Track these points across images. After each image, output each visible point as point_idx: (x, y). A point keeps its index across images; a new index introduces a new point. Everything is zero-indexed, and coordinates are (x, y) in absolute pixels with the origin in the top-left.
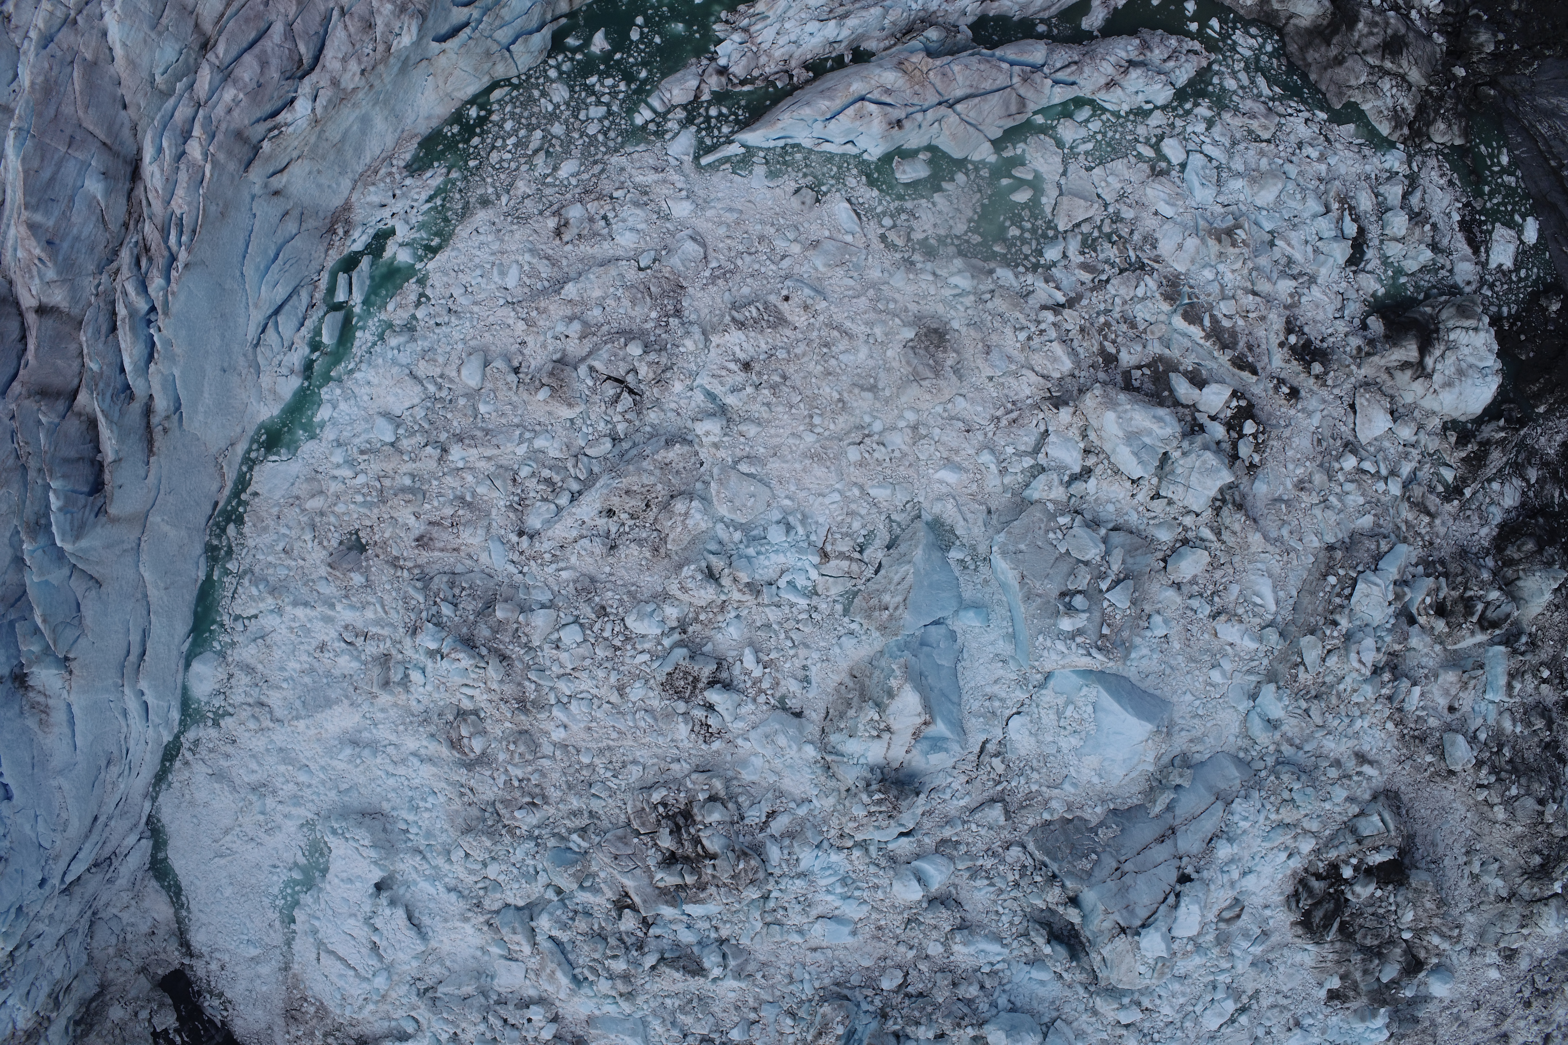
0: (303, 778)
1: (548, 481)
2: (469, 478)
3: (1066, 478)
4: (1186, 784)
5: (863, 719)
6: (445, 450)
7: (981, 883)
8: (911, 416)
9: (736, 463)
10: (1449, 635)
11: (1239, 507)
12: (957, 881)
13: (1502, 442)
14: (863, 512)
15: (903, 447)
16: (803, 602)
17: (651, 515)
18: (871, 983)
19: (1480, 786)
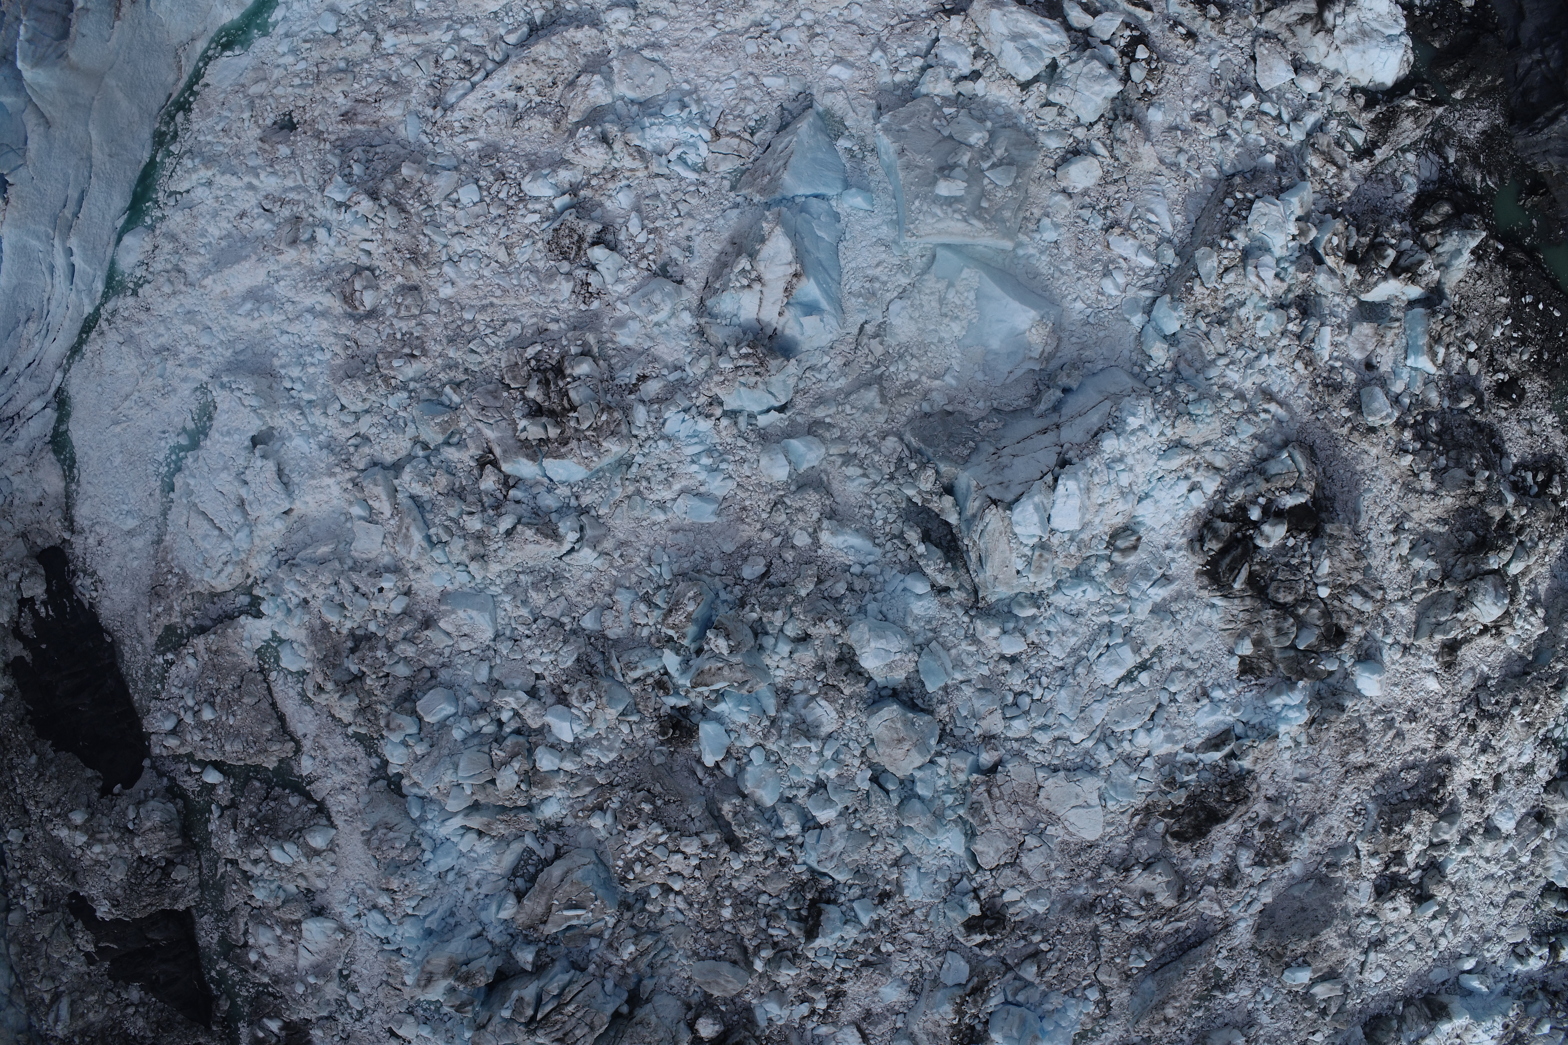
0: (205, 340)
1: (468, 63)
3: (954, 75)
4: (1076, 386)
5: (738, 269)
6: (378, 40)
7: (852, 471)
8: (808, 17)
9: (639, 50)
10: (1362, 282)
11: (1129, 118)
12: (828, 469)
13: (1412, 112)
14: (756, 99)
15: (798, 44)
16: (692, 176)
17: (558, 91)
18: (733, 571)
19: (1406, 451)
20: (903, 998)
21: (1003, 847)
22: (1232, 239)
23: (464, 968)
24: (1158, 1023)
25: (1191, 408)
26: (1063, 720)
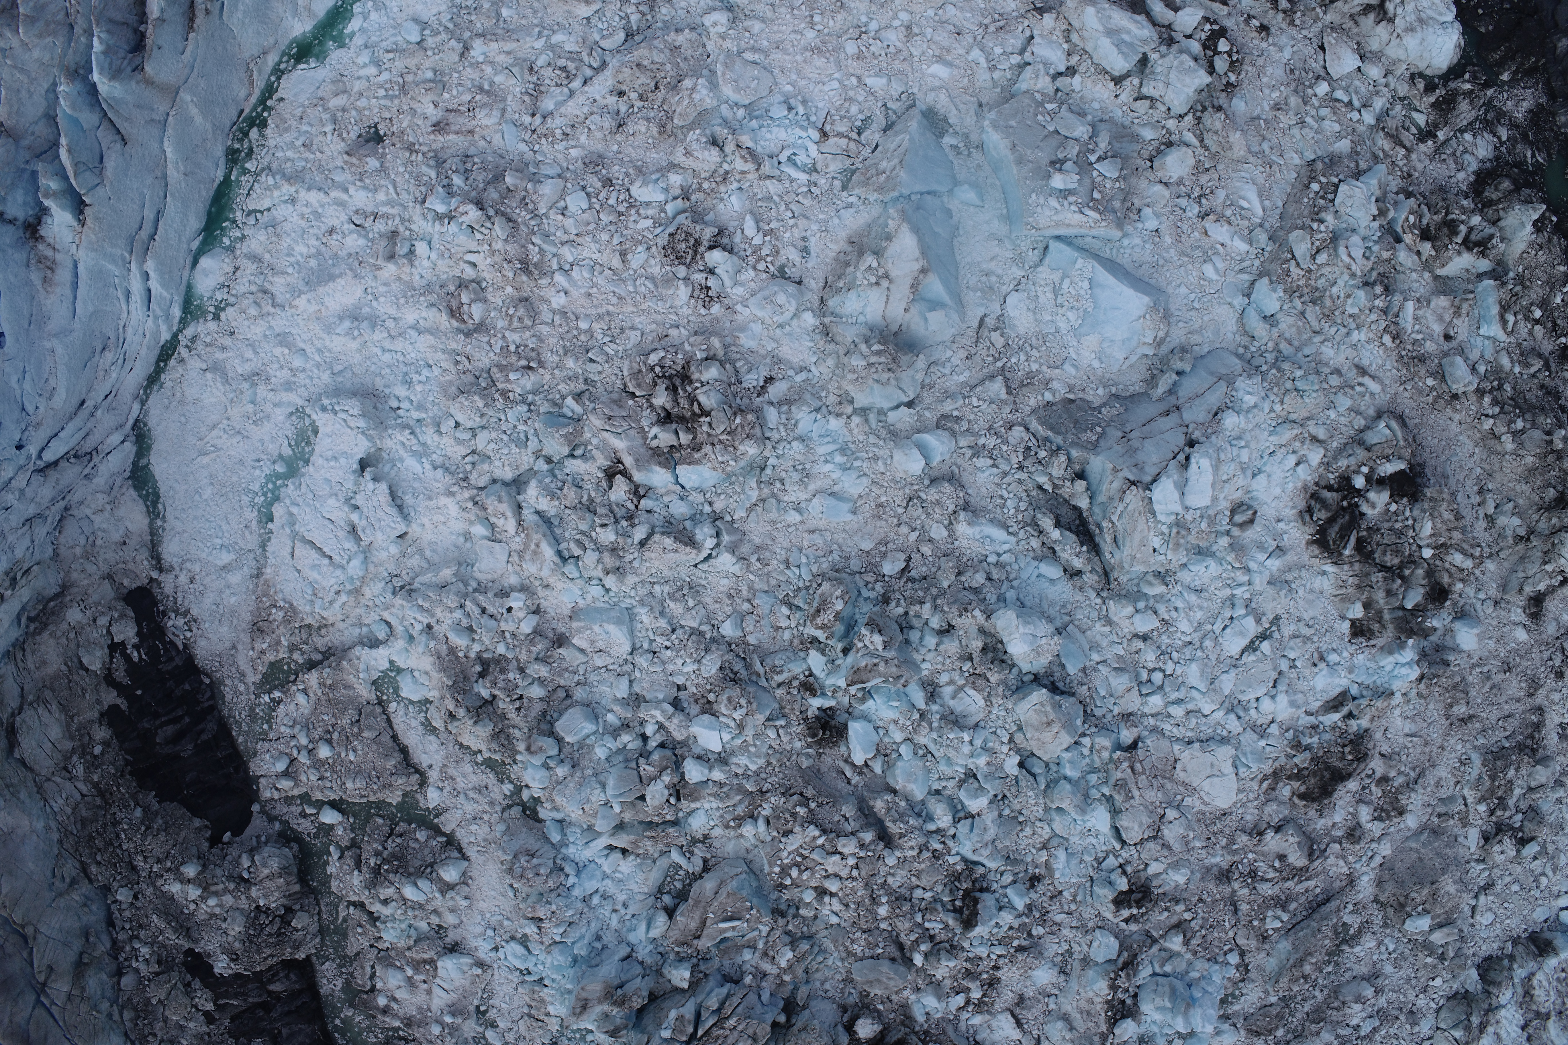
1: (563, 69)
2: (488, 70)
3: (1052, 71)
4: (1188, 369)
5: (863, 267)
6: (467, 48)
7: (983, 462)
8: (904, 16)
9: (739, 53)
10: (1437, 258)
11: (1219, 109)
12: (959, 462)
13: (1468, 94)
14: (861, 99)
15: (898, 44)
16: (803, 177)
17: (660, 95)
18: (873, 568)
19: (1487, 416)
20: (1054, 980)
21: (1146, 820)
22: (1322, 221)
23: (620, 992)
24: (1297, 980)
25: (1299, 384)
26: (1194, 693)
